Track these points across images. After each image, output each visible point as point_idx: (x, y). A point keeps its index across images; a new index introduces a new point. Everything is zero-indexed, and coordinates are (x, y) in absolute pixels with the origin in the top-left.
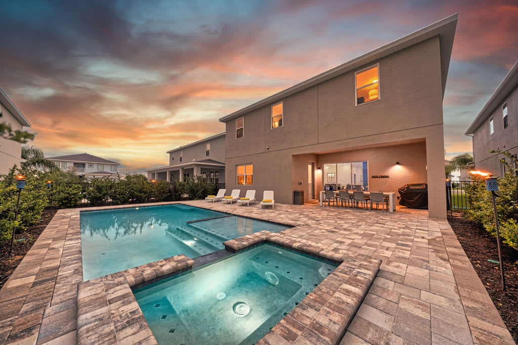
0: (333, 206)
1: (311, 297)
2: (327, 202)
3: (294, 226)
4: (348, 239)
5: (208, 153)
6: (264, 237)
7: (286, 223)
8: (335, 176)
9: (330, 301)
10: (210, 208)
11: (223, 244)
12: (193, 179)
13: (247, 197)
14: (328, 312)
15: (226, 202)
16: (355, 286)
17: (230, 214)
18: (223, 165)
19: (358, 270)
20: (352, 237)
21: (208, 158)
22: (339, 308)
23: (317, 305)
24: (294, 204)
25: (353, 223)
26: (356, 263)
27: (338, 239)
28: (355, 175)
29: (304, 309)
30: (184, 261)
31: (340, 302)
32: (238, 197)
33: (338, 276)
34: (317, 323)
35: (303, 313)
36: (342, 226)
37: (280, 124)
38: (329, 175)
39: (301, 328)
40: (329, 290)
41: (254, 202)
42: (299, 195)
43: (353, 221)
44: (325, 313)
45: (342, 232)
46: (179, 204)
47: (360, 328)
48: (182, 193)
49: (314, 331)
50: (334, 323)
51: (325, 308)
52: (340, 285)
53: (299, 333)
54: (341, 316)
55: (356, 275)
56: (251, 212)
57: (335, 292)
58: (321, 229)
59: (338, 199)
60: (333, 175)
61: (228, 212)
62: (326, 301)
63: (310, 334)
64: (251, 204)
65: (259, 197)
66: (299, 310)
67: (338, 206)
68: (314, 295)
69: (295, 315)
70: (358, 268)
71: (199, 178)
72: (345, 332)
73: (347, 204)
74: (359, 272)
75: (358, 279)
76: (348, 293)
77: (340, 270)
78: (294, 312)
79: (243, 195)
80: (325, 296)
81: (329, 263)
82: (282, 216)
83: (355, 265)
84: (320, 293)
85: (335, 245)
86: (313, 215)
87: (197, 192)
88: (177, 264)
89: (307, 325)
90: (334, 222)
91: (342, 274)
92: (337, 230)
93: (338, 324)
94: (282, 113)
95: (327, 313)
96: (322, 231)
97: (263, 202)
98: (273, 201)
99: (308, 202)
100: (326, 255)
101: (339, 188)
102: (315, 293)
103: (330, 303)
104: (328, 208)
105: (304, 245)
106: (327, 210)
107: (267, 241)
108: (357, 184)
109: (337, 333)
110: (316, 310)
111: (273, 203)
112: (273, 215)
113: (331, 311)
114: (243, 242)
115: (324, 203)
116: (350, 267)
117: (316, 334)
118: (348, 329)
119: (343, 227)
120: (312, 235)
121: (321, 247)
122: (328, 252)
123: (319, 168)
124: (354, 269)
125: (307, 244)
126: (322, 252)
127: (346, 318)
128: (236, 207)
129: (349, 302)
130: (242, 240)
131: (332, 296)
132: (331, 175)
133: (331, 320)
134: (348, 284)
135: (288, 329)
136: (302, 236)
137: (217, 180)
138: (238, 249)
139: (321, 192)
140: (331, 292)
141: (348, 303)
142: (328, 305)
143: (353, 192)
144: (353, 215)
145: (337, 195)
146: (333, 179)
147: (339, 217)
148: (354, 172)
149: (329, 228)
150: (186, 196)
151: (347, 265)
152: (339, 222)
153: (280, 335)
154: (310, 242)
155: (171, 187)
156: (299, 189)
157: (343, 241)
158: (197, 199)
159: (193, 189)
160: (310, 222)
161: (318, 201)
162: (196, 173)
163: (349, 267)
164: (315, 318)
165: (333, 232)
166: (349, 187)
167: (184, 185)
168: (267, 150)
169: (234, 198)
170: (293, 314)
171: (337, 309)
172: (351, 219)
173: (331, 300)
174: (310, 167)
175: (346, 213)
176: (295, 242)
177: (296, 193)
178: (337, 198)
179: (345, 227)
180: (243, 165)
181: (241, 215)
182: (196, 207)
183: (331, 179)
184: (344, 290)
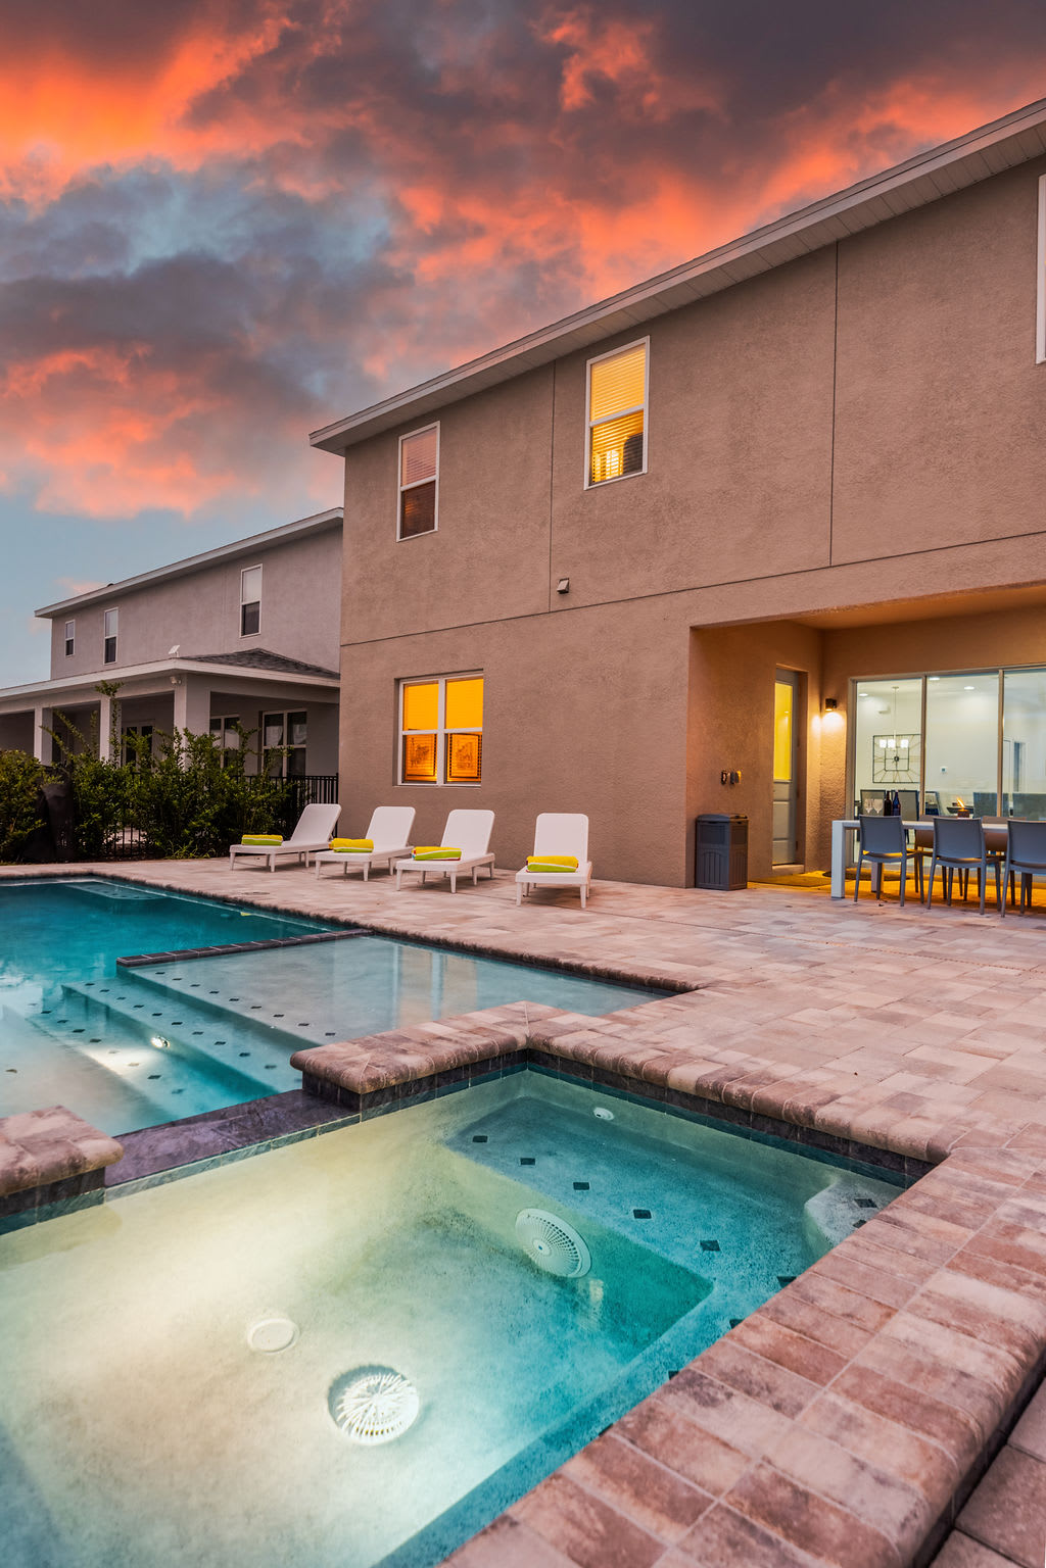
0: (901, 898)
1: (755, 1339)
2: (867, 877)
3: (684, 989)
4: (974, 1052)
5: (250, 620)
6: (520, 1034)
7: (644, 974)
8: (917, 752)
9: (863, 1360)
10: (249, 898)
11: (296, 1064)
12: (168, 751)
13: (449, 843)
14: (849, 1422)
15: (339, 870)
16: (1006, 1286)
17: (356, 926)
18: (331, 683)
19: (1027, 1203)
20: (996, 1044)
21: (251, 643)
22: (912, 1399)
23: (787, 1382)
24: (695, 886)
25: (1002, 980)
26: (1012, 1168)
27: (921, 1053)
28: (1017, 746)
29: (711, 1402)
30: (57, 1142)
31: (919, 1368)
32: (401, 845)
33: (914, 1232)
34: (780, 1481)
35: (701, 1422)
36: (942, 992)
37: (632, 460)
38: (882, 743)
39: (685, 1509)
40: (854, 1301)
41: (485, 872)
42: (722, 842)
43: (1003, 971)
44: (830, 1428)
45: (944, 1019)
46: (91, 875)
47: (1028, 1518)
48: (108, 818)
49: (760, 1524)
50: (882, 1481)
51: (832, 1397)
52: (924, 1276)
53: (671, 1534)
54: (924, 1447)
55: (1013, 1230)
56: (466, 918)
57: (890, 1313)
58: (828, 1006)
59: (927, 862)
60: (904, 743)
61: (343, 918)
62: (840, 1362)
63: (733, 1544)
64: (465, 883)
65: (510, 849)
66: (679, 1407)
67: (922, 900)
68: (769, 1327)
69: (656, 1434)
70: (1026, 1195)
71: (200, 747)
72: (945, 1537)
73: (973, 890)
74: (1029, 1213)
75: (1020, 1250)
76: (965, 1319)
77: (920, 1202)
78: (650, 1417)
79: (427, 832)
80: (831, 1333)
81: (866, 1165)
82: (628, 939)
83: (1006, 1178)
84: (805, 1317)
85: (904, 1082)
86: (793, 939)
87: (191, 815)
88: (19, 1158)
89: (717, 1492)
90: (899, 971)
91: (932, 1222)
92: (913, 1012)
93: (905, 1488)
94: (641, 402)
95: (841, 1427)
96: (837, 1012)
97: (536, 869)
98: (585, 868)
99: (768, 878)
100: (848, 1128)
101: (932, 811)
102: (777, 1315)
103: (863, 1373)
104: (873, 906)
105: (733, 1073)
106: (866, 916)
107: (533, 1057)
108: (1027, 789)
109: (894, 1536)
110: (777, 1407)
111: (581, 876)
112: (578, 933)
113: (866, 1416)
114: (404, 1052)
115: (851, 885)
116: (980, 1189)
117: (767, 1541)
118: (963, 1520)
119: (948, 997)
120: (780, 1033)
121: (829, 1087)
122: (864, 1110)
123: (832, 703)
124: (1002, 1195)
125: (749, 1068)
126: (826, 1113)
127: (947, 1452)
128: (391, 894)
129: (971, 1370)
130: (399, 1044)
131: (871, 1333)
132: (892, 743)
133: (862, 1467)
134: (968, 1274)
135: (606, 1515)
136: (728, 1036)
137: (296, 757)
138: (369, 1089)
139: (837, 826)
140: (872, 1314)
141: (963, 1374)
142: (850, 1381)
143: (1005, 827)
144: (1004, 941)
145: (923, 839)
146: (902, 765)
147: (928, 948)
148: (1014, 734)
149: (873, 1001)
150: (128, 837)
151: (966, 1176)
152: (926, 972)
153: (555, 1544)
154: (764, 1064)
155: (51, 785)
156: (725, 807)
157: (948, 1061)
158: (186, 856)
159: (169, 801)
160: (772, 970)
161: (819, 874)
162: (188, 718)
163: (972, 1186)
164: (770, 1452)
165: (894, 1019)
166: (984, 803)
167: (119, 780)
168: (557, 603)
169: (378, 849)
170: (642, 1427)
171: (897, 1405)
172: (989, 961)
173: (869, 1355)
174: (783, 694)
175: (969, 931)
176: (686, 1057)
177: (705, 831)
178: (919, 857)
179: (959, 998)
180: (431, 677)
181: (412, 930)
182: (181, 892)
183: (891, 765)
184: (944, 1302)
